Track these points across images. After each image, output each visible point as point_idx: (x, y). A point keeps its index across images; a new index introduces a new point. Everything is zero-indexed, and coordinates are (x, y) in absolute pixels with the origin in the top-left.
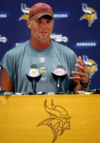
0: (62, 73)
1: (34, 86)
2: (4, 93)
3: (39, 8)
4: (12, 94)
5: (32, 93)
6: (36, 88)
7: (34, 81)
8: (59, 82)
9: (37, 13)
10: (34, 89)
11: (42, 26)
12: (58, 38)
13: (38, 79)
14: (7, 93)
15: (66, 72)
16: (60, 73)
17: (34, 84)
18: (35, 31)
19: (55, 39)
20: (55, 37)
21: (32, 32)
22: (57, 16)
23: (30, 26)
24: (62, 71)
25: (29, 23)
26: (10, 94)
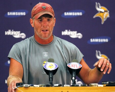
0: (76, 67)
1: (51, 79)
2: (23, 85)
3: (39, 8)
4: (31, 86)
5: (49, 85)
6: (52, 80)
7: (51, 74)
8: (74, 75)
9: (38, 12)
10: (51, 81)
11: (43, 24)
12: (73, 34)
13: (54, 72)
14: (26, 85)
15: (81, 66)
16: (75, 67)
17: (51, 77)
18: (37, 29)
19: (71, 35)
20: (71, 33)
21: (35, 30)
22: (72, 14)
23: (32, 25)
24: (77, 65)
25: (32, 22)
26: (29, 86)
